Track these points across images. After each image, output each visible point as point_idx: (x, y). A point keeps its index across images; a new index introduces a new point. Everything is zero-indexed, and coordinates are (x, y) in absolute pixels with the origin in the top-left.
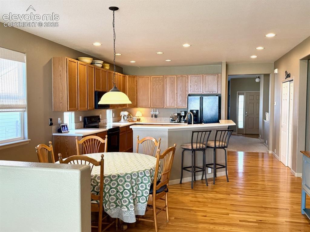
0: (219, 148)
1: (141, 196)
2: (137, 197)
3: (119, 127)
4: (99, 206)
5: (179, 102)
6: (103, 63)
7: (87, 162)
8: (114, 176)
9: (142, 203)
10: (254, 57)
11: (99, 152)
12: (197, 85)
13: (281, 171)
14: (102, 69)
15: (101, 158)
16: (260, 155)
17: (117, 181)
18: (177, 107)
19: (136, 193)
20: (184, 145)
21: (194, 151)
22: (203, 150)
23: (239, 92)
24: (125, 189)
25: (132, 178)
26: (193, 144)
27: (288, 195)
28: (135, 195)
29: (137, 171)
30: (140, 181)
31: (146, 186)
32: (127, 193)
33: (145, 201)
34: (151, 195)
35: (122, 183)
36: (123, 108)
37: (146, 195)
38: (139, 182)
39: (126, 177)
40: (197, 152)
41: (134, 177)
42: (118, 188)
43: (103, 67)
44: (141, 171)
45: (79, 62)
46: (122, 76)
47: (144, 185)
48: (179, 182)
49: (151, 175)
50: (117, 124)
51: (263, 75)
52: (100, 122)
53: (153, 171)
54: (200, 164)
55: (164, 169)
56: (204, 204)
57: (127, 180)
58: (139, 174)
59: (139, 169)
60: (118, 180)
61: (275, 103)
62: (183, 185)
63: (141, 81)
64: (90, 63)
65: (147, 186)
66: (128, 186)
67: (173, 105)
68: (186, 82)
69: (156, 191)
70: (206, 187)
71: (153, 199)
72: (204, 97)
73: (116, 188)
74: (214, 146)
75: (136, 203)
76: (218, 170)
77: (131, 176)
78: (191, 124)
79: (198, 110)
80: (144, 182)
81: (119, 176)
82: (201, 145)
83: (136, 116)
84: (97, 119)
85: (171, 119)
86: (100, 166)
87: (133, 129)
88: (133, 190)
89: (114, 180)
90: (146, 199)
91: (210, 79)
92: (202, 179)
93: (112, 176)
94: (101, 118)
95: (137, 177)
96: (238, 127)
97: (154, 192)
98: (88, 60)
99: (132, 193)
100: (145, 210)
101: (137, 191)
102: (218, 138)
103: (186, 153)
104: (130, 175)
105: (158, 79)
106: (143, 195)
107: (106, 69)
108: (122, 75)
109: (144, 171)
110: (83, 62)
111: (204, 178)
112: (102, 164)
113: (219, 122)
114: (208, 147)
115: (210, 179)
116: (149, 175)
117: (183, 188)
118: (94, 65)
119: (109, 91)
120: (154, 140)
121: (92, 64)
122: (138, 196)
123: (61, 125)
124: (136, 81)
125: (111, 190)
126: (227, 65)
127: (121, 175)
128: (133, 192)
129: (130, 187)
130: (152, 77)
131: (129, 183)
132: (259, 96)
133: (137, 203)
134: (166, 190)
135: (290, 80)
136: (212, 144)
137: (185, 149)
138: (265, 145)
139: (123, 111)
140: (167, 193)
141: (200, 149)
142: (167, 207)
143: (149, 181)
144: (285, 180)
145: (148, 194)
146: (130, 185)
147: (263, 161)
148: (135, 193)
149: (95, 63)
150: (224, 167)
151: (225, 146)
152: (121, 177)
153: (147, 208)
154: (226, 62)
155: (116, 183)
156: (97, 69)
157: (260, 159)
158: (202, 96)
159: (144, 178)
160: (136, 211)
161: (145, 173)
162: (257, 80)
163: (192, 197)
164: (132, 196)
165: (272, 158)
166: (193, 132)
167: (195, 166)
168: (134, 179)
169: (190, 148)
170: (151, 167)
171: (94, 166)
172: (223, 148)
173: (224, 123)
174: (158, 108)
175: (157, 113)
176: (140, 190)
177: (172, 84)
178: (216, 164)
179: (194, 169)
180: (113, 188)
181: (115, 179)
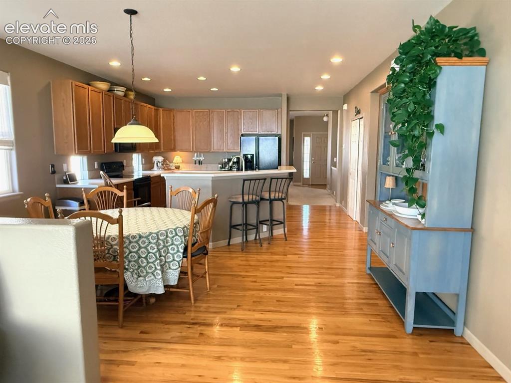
0: (275, 200)
1: (172, 261)
2: (166, 262)
3: (150, 176)
4: (119, 276)
5: (229, 144)
6: (126, 91)
7: (98, 219)
8: (134, 237)
9: (173, 270)
10: (319, 88)
11: (116, 208)
12: (252, 123)
13: (349, 226)
14: (125, 98)
15: (119, 214)
16: (328, 208)
17: (139, 244)
18: (227, 150)
19: (165, 257)
20: (233, 197)
21: (245, 204)
22: (257, 203)
23: (305, 133)
24: (149, 253)
25: (158, 239)
26: (244, 195)
27: (356, 252)
28: (164, 260)
29: (166, 229)
30: (170, 242)
31: (178, 248)
32: (152, 258)
33: (177, 267)
34: (185, 259)
35: (145, 245)
36: (156, 151)
37: (178, 260)
38: (169, 244)
39: (150, 237)
40: (249, 206)
41: (161, 238)
42: (140, 252)
43: (125, 96)
44: (170, 230)
45: (90, 88)
46: (153, 109)
47: (176, 247)
48: (227, 244)
49: (185, 234)
50: (148, 173)
51: (331, 112)
52: (124, 170)
53: (187, 228)
54: (253, 220)
55: (202, 228)
56: (256, 268)
57: (152, 241)
58: (168, 233)
59: (169, 227)
60: (140, 242)
61: (344, 146)
62: (231, 247)
63: (179, 117)
64: (107, 90)
65: (180, 248)
66: (152, 248)
67: (222, 148)
68: (238, 119)
69: (192, 253)
70: (260, 247)
71: (188, 264)
72: (261, 138)
73: (137, 252)
74: (268, 198)
75: (165, 269)
76: (275, 227)
77: (158, 236)
78: (242, 170)
79: (253, 155)
80: (176, 243)
81: (141, 237)
82: (254, 197)
83: (174, 162)
84: (121, 166)
85: (220, 166)
86: (118, 224)
87: (165, 178)
88: (160, 253)
89: (135, 242)
90: (179, 265)
91: (268, 115)
92: (256, 239)
93: (130, 236)
94: (125, 165)
95: (165, 237)
96: (303, 176)
97: (189, 255)
98: (103, 86)
99: (158, 257)
100: (177, 278)
101: (166, 255)
102: (273, 188)
103: (235, 206)
104: (155, 235)
105: (201, 114)
106: (174, 260)
107: (130, 99)
108: (153, 107)
109: (175, 230)
110: (97, 88)
111: (258, 238)
112: (121, 221)
113: (277, 168)
114: (262, 199)
115: (265, 239)
116: (182, 234)
117: (231, 250)
118: (113, 93)
119: (126, 125)
120: (191, 190)
121: (110, 91)
122: (168, 260)
123: (67, 173)
124: (174, 116)
125: (131, 254)
126: (288, 99)
127: (144, 235)
128: (160, 256)
129: (156, 250)
130: (194, 111)
131: (154, 246)
132: (327, 138)
133: (167, 269)
134: (206, 252)
135: (360, 117)
136: (267, 196)
137: (234, 203)
138: (332, 197)
139: (156, 156)
140: (207, 256)
141: (253, 202)
142: (207, 273)
143: (182, 242)
144: (352, 236)
145: (181, 259)
146: (156, 248)
147: (330, 215)
148: (162, 258)
149: (114, 90)
150: (281, 223)
151: (283, 197)
152: (143, 237)
153: (180, 275)
154: (287, 95)
155: (137, 246)
156: (117, 98)
157: (327, 213)
158: (258, 137)
159: (175, 238)
160: (164, 279)
161: (176, 232)
162: (325, 119)
163: (242, 261)
164: (158, 261)
165: (340, 212)
166: (244, 180)
167: (246, 223)
168: (162, 240)
169: (241, 200)
170: (185, 224)
171: (109, 224)
172: (281, 200)
173: (284, 170)
174: (204, 152)
175: (202, 159)
176: (171, 254)
177: (221, 121)
178: (272, 220)
179: (246, 227)
180: (134, 252)
181: (135, 240)
